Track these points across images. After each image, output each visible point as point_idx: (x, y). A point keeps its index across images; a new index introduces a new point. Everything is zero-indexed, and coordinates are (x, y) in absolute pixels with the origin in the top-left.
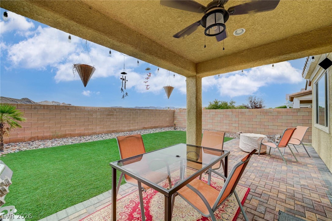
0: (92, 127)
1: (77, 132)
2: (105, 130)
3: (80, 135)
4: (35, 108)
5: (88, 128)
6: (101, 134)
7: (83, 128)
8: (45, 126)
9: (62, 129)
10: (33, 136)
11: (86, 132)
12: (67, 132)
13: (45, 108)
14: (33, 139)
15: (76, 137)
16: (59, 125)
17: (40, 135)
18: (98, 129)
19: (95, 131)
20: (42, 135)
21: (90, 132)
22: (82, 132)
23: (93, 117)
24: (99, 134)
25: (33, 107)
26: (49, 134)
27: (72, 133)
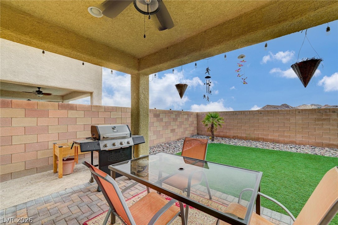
0: (289, 134)
1: (270, 137)
2: (312, 141)
3: (274, 141)
4: (236, 114)
5: (283, 134)
6: (304, 145)
7: (277, 134)
8: (243, 128)
9: (255, 132)
10: (235, 135)
11: (281, 139)
12: (260, 136)
13: (242, 113)
14: (234, 137)
15: (269, 143)
16: (253, 129)
17: (239, 135)
18: (299, 138)
19: (294, 140)
20: (240, 135)
21: (286, 139)
22: (276, 138)
23: (291, 121)
24: (300, 144)
25: (235, 113)
26: (245, 135)
27: (265, 137)
